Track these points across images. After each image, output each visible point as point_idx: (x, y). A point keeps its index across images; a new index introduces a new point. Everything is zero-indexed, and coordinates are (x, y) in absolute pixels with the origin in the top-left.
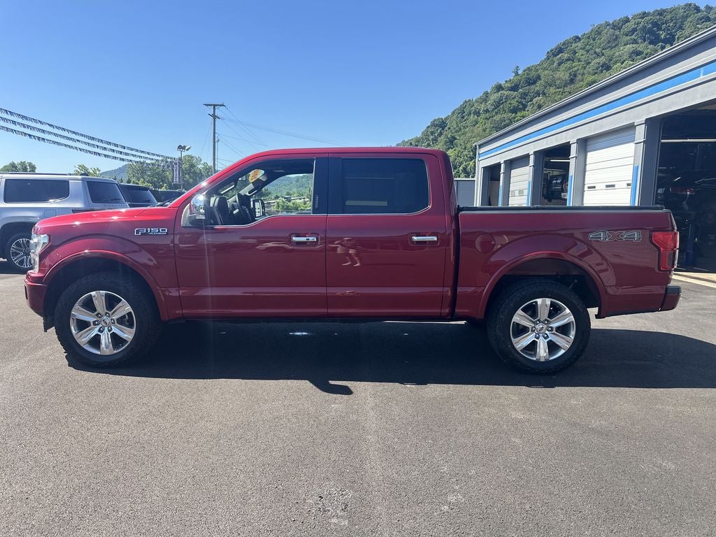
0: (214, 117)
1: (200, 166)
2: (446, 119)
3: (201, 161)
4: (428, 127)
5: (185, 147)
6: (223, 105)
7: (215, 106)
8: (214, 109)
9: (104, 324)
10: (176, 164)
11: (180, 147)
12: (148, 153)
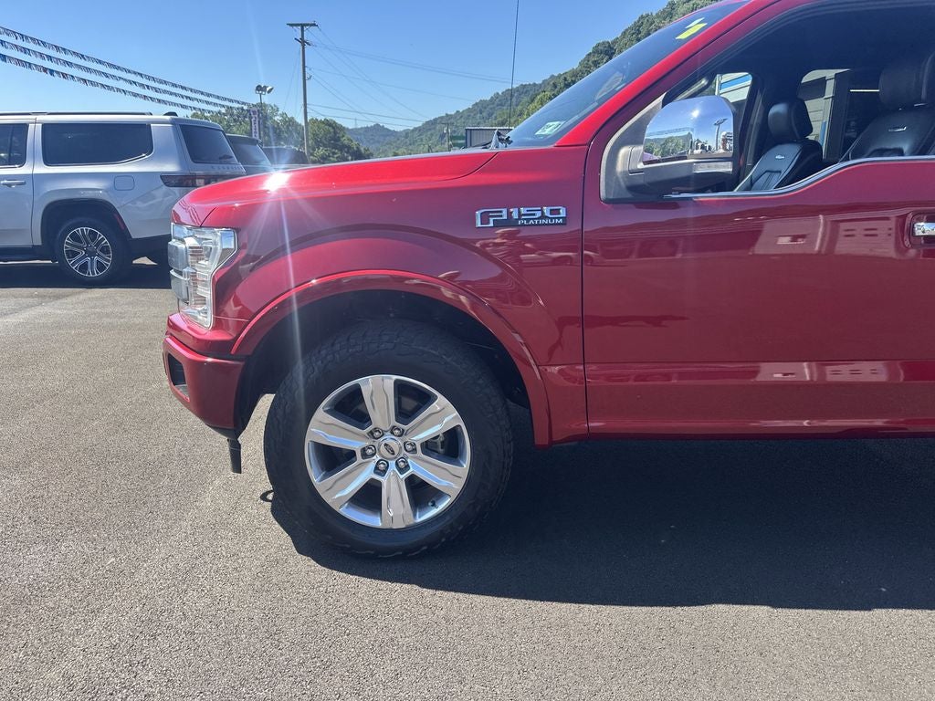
0: (303, 42)
1: (277, 118)
2: (615, 42)
3: (278, 111)
4: (589, 54)
5: (265, 87)
6: (314, 25)
7: (303, 26)
8: (302, 30)
9: (388, 455)
10: (254, 112)
11: (259, 88)
12: (218, 97)
